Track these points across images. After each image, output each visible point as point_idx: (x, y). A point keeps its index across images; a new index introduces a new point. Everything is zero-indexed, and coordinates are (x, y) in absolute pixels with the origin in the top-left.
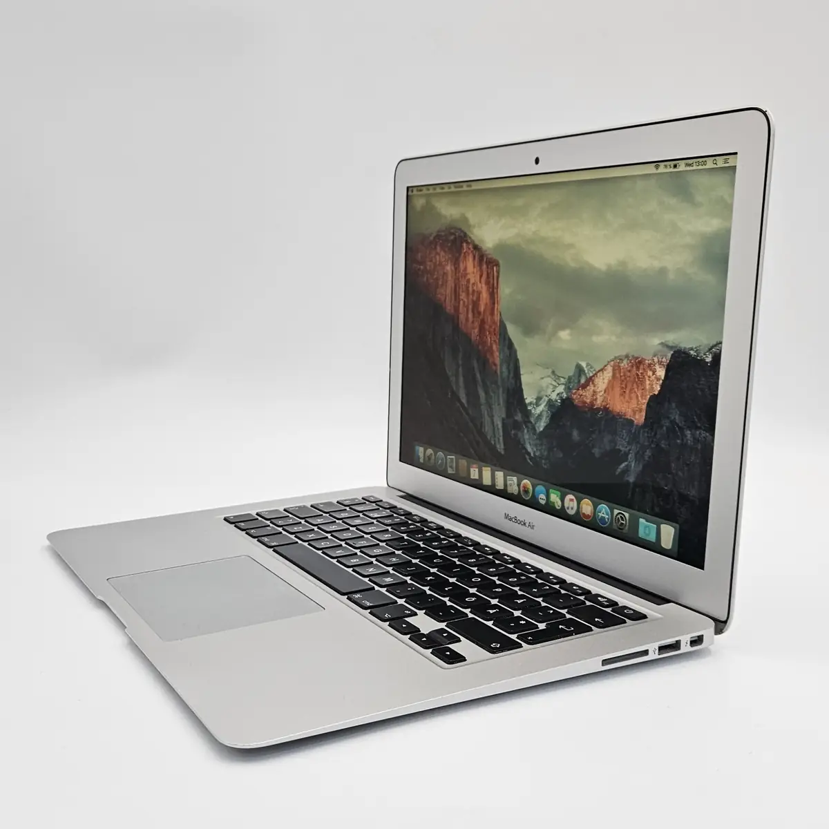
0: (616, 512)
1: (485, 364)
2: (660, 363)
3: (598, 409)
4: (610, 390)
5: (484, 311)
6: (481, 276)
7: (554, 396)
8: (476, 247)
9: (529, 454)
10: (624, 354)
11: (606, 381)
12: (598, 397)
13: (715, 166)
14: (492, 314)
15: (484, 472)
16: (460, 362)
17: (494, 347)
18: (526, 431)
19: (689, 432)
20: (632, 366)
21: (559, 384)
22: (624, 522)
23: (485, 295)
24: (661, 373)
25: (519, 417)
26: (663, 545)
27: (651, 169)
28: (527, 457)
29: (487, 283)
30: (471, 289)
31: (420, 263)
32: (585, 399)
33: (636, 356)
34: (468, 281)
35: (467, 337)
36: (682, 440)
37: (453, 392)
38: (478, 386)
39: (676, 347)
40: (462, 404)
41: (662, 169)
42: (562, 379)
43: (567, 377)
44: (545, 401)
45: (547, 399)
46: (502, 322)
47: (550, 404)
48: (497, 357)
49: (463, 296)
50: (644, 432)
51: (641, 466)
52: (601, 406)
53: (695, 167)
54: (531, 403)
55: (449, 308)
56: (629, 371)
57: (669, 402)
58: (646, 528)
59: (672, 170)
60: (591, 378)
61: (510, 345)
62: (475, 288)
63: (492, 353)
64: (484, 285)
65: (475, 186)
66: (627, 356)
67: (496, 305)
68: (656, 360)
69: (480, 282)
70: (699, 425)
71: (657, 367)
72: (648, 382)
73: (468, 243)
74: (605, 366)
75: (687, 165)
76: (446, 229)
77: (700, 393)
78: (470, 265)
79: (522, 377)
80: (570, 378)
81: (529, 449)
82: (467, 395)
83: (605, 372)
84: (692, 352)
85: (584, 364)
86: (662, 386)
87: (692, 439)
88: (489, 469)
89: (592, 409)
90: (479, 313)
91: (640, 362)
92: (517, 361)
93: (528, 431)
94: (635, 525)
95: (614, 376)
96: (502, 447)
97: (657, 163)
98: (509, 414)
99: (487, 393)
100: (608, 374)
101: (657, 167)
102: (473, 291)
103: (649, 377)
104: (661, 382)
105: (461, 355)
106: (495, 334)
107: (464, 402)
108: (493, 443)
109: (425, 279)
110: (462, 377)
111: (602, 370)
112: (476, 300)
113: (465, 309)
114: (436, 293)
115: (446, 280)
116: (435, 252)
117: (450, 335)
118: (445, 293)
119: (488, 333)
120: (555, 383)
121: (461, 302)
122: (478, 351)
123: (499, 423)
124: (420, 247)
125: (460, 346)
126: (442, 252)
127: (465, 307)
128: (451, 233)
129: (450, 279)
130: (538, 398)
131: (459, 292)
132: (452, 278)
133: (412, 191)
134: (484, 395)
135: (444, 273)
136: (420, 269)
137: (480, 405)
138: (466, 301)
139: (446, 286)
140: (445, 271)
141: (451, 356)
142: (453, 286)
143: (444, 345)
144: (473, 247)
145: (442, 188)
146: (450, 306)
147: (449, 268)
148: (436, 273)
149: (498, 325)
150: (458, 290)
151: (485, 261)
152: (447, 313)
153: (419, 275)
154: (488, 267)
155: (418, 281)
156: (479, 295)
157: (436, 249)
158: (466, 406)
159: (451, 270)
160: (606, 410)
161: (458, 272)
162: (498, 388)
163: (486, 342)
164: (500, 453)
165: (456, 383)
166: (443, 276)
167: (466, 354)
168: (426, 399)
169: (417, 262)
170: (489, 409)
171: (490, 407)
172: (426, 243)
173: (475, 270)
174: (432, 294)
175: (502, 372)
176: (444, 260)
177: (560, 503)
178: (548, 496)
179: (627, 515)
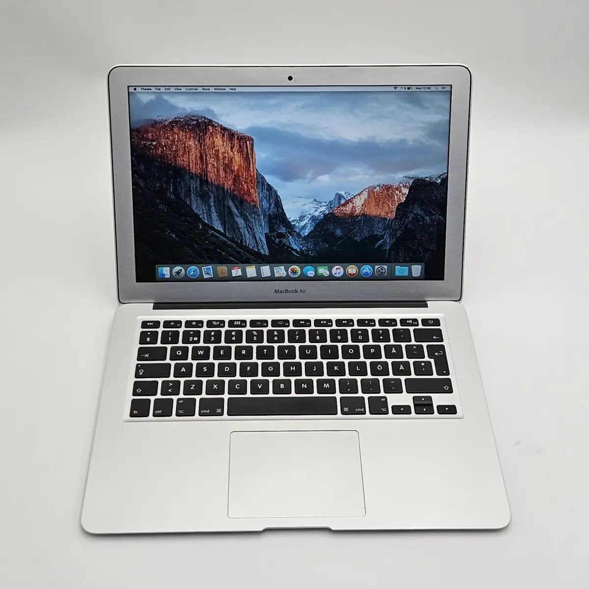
0: (376, 267)
1: (241, 202)
2: (405, 187)
3: (357, 216)
4: (367, 204)
5: (238, 169)
6: (232, 148)
7: (317, 214)
8: (224, 129)
9: (296, 251)
10: (376, 184)
11: (363, 200)
12: (357, 209)
13: (437, 90)
14: (248, 169)
15: (247, 270)
17: (252, 191)
18: (291, 237)
19: (427, 217)
20: (384, 190)
21: (321, 206)
22: (384, 271)
23: (237, 159)
24: (406, 191)
25: (283, 230)
26: (414, 276)
27: (392, 89)
28: (294, 252)
29: (240, 151)
30: (220, 155)
31: (153, 141)
32: (345, 212)
33: (385, 185)
34: (217, 151)
35: (220, 188)
36: (424, 222)
37: (204, 224)
38: (235, 217)
39: (415, 177)
40: (218, 231)
41: (399, 89)
42: (324, 204)
43: (328, 201)
44: (308, 217)
45: (310, 216)
46: (258, 174)
47: (313, 218)
48: (256, 195)
49: (211, 161)
50: (395, 222)
51: (394, 240)
52: (360, 213)
53: (423, 90)
54: (294, 221)
55: (194, 169)
56: (381, 193)
57: (413, 205)
58: (400, 270)
59: (407, 90)
60: (350, 200)
61: (270, 188)
62: (226, 155)
63: (250, 194)
64: (236, 153)
66: (379, 186)
67: (251, 165)
68: (401, 185)
69: (232, 151)
70: (434, 213)
71: (403, 188)
72: (396, 197)
73: (212, 125)
74: (362, 192)
75: (417, 88)
76: (186, 117)
77: (434, 198)
78: (219, 141)
79: (283, 206)
80: (331, 202)
81: (295, 247)
82: (224, 224)
83: (361, 195)
84: (427, 179)
85: (343, 193)
86: (407, 198)
87: (430, 221)
88: (254, 266)
89: (352, 216)
90: (232, 171)
91: (389, 188)
92: (277, 197)
93: (292, 237)
94: (392, 271)
95: (369, 197)
96: (267, 250)
97: (396, 87)
98: (271, 229)
99: (246, 219)
100: (365, 195)
101: (395, 88)
102: (224, 158)
103: (397, 194)
104: (406, 196)
105: (212, 200)
106: (252, 183)
107: (219, 229)
108: (256, 250)
109: (160, 151)
110: (215, 213)
111: (359, 194)
112: (228, 163)
113: (215, 169)
114: (175, 160)
115: (189, 151)
116: (171, 132)
117: (197, 187)
118: (188, 160)
119: (243, 183)
120: (317, 206)
121: (210, 165)
122: (234, 195)
123: (261, 237)
124: (150, 129)
125: (211, 194)
126: (181, 132)
127: (214, 168)
128: (193, 120)
129: (194, 150)
130: (301, 216)
131: (206, 158)
132: (196, 149)
133: (135, 89)
134: (243, 222)
135: (185, 147)
136: (151, 144)
137: (239, 229)
138: (215, 164)
139: (189, 155)
140: (186, 145)
141: (199, 201)
142: (198, 155)
143: (191, 194)
144: (221, 129)
145: (178, 89)
146: (195, 168)
147: (191, 143)
148: (174, 147)
149: (255, 177)
150: (204, 157)
151: (236, 138)
152: (192, 173)
153: (150, 149)
154: (240, 141)
155: (150, 153)
156: (231, 160)
157: (173, 130)
158: (223, 232)
159: (195, 144)
160: (364, 215)
161: (204, 146)
162: (259, 216)
163: (242, 188)
164: (265, 255)
165: (208, 218)
166: (185, 149)
167: (218, 198)
168: (169, 233)
169: (148, 140)
170: (249, 230)
171: (250, 228)
172: (159, 126)
173: (225, 144)
174: (171, 161)
175: (262, 205)
176: (184, 137)
177: (328, 273)
178: (316, 271)
179: (385, 267)
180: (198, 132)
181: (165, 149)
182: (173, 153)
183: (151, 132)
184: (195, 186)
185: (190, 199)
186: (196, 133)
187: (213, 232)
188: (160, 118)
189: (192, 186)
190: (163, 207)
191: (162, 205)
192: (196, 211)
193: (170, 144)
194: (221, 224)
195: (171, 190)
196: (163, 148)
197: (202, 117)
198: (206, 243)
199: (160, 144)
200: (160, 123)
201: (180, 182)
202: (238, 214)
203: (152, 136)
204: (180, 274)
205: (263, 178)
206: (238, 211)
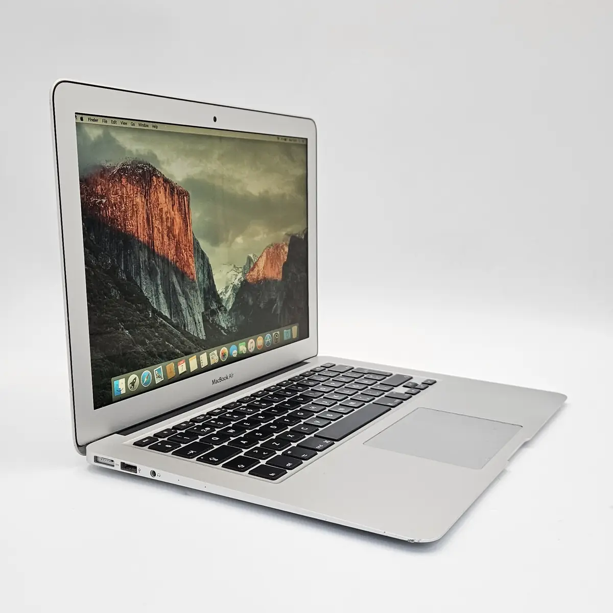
0: (274, 334)
1: (182, 276)
2: (286, 244)
3: (261, 281)
4: (266, 267)
5: (179, 234)
6: (173, 206)
7: (236, 282)
8: (166, 181)
9: (223, 328)
10: (271, 244)
11: (264, 261)
12: (260, 273)
13: (299, 143)
14: (186, 235)
15: (190, 362)
16: (159, 282)
17: (190, 260)
18: (220, 313)
19: (299, 275)
20: (275, 250)
21: (239, 273)
22: (278, 337)
23: (178, 220)
24: (287, 249)
25: (214, 306)
26: (293, 337)
27: (275, 139)
28: (222, 331)
29: (180, 210)
30: (164, 216)
31: (102, 197)
32: (254, 277)
33: (275, 243)
34: (161, 210)
35: (164, 259)
36: (297, 280)
37: (154, 311)
38: (179, 296)
39: (291, 234)
40: (165, 318)
41: (280, 140)
42: (240, 269)
43: (243, 267)
44: (231, 287)
45: (232, 286)
46: (194, 239)
47: (234, 288)
48: (193, 267)
49: (157, 223)
50: (282, 284)
51: (282, 302)
52: (262, 277)
53: (293, 142)
54: (221, 293)
55: (143, 237)
56: (274, 253)
57: (291, 263)
58: (286, 333)
59: (284, 141)
60: (256, 263)
61: (203, 256)
62: (168, 215)
63: (189, 266)
64: (176, 213)
65: (161, 128)
66: (272, 245)
67: (189, 226)
68: (284, 243)
69: (173, 209)
70: (302, 270)
71: (285, 247)
72: (282, 256)
73: (156, 175)
74: (263, 253)
75: (290, 140)
76: (132, 163)
78: (162, 197)
79: (213, 277)
80: (244, 266)
81: (223, 325)
82: (170, 308)
84: (297, 235)
85: (251, 256)
86: (288, 256)
87: (300, 278)
88: (195, 356)
89: (258, 282)
90: (174, 237)
91: (278, 247)
92: (209, 265)
93: (221, 313)
94: (282, 336)
95: (267, 258)
96: (204, 334)
97: (278, 137)
98: (207, 307)
99: (187, 298)
100: (264, 258)
101: (278, 139)
102: (167, 218)
103: (282, 253)
104: (287, 254)
105: (159, 277)
106: (190, 251)
107: (166, 315)
108: (196, 335)
109: (110, 212)
110: (162, 294)
111: (261, 256)
112: (171, 226)
113: (160, 235)
114: (125, 225)
115: (136, 211)
116: (120, 184)
117: (145, 261)
118: (136, 223)
119: (184, 251)
120: (236, 273)
121: (155, 228)
122: (177, 268)
123: (199, 317)
124: (99, 180)
125: (157, 268)
126: (129, 185)
127: (159, 233)
128: (139, 168)
129: (141, 210)
130: (226, 287)
131: (152, 220)
132: (143, 209)
133: (82, 119)
134: (184, 301)
135: (133, 205)
136: (101, 202)
137: (181, 311)
138: (160, 227)
139: (137, 216)
140: (134, 203)
141: (148, 281)
142: (145, 217)
143: (140, 271)
144: (163, 180)
145: (124, 123)
146: (143, 235)
147: (138, 200)
148: (123, 205)
149: (192, 242)
150: (151, 219)
151: (176, 192)
152: (141, 242)
153: (100, 209)
154: (179, 196)
155: (100, 215)
156: (173, 220)
157: (121, 182)
158: (169, 318)
159: (142, 202)
160: (265, 279)
161: (150, 203)
162: (196, 291)
163: (182, 258)
164: (203, 339)
165: (156, 302)
166: (133, 208)
167: (164, 273)
168: (122, 330)
169: (97, 195)
170: (190, 311)
171: (191, 309)
172: (108, 175)
173: (167, 199)
174: (121, 226)
175: (199, 277)
176: (132, 192)
177: (245, 349)
178: (238, 350)
179: (278, 332)
180: (144, 185)
181: (114, 209)
182: (123, 213)
183: (100, 184)
184: (143, 259)
185: (140, 277)
186: (143, 185)
187: (161, 319)
188: (108, 164)
189: (141, 260)
190: (115, 292)
191: (114, 290)
192: (146, 294)
193: (120, 203)
194: (168, 308)
195: (123, 268)
196: (113, 208)
197: (147, 164)
198: (156, 337)
199: (110, 202)
200: (109, 171)
201: (130, 255)
202: (181, 293)
203: (102, 190)
204: (135, 384)
205: (198, 243)
206: (180, 287)
